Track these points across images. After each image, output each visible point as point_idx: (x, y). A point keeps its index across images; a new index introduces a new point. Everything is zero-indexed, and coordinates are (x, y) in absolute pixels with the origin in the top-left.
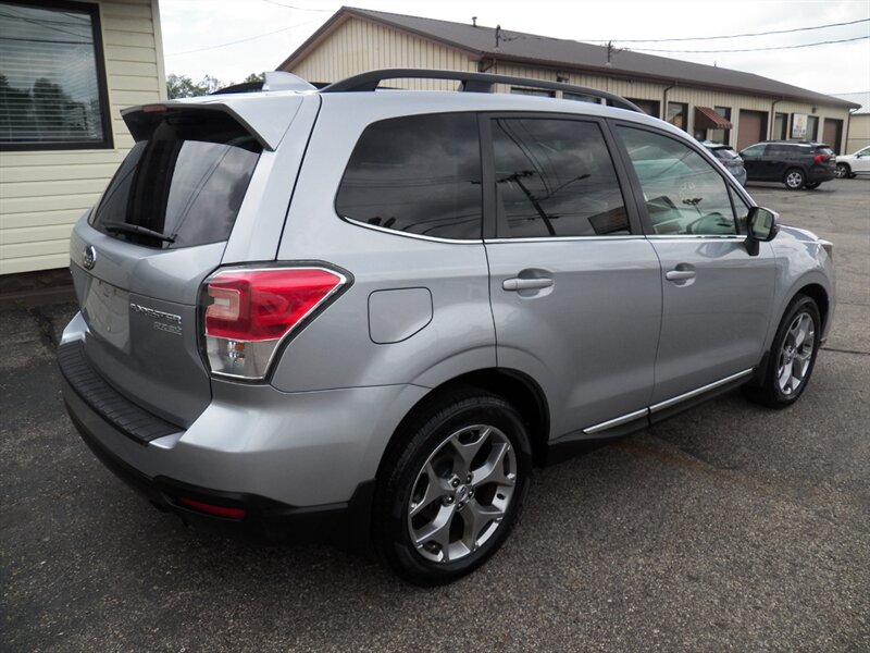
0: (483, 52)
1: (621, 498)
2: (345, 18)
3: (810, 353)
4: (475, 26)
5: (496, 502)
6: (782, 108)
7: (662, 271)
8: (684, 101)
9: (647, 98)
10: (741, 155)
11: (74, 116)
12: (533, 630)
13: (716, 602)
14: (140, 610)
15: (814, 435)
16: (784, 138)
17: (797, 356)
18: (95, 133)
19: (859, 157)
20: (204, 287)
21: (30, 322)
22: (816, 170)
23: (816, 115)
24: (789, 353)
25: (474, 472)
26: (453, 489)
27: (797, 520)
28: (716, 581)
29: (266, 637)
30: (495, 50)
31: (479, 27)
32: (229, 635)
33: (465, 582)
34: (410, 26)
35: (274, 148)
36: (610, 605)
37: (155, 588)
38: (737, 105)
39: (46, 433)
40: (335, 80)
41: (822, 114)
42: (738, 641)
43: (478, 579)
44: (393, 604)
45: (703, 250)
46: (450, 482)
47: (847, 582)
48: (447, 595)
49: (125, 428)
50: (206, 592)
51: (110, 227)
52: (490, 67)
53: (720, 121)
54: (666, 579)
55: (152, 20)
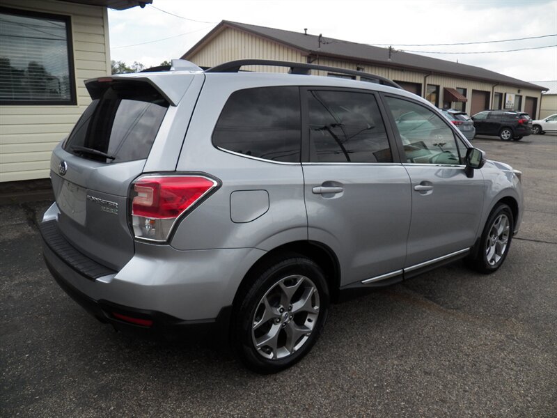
0: (310, 51)
1: (386, 325)
2: (224, 28)
3: (507, 240)
4: (306, 34)
5: (307, 323)
6: (499, 89)
7: (411, 185)
8: (437, 84)
9: (414, 81)
10: (472, 118)
11: (52, 85)
12: (327, 401)
13: (441, 387)
14: (86, 384)
15: (508, 290)
16: (500, 108)
17: (499, 241)
18: (65, 96)
19: (547, 121)
20: (132, 186)
21: (21, 212)
22: (520, 128)
23: (520, 94)
24: (493, 239)
25: (293, 305)
26: (280, 314)
27: (493, 340)
28: (441, 375)
29: (164, 402)
30: (318, 50)
31: (309, 35)
32: (141, 401)
33: (287, 373)
34: (265, 34)
35: (176, 104)
36: (375, 387)
37: (96, 372)
38: (470, 87)
39: (30, 279)
40: (213, 65)
41: (525, 94)
42: (452, 410)
43: (295, 371)
44: (242, 384)
45: (440, 174)
46: (278, 310)
47: (522, 377)
48: (275, 380)
49: (81, 271)
50: (127, 375)
51: (76, 150)
52: (315, 60)
53: (460, 97)
54: (410, 374)
55: (103, 26)
